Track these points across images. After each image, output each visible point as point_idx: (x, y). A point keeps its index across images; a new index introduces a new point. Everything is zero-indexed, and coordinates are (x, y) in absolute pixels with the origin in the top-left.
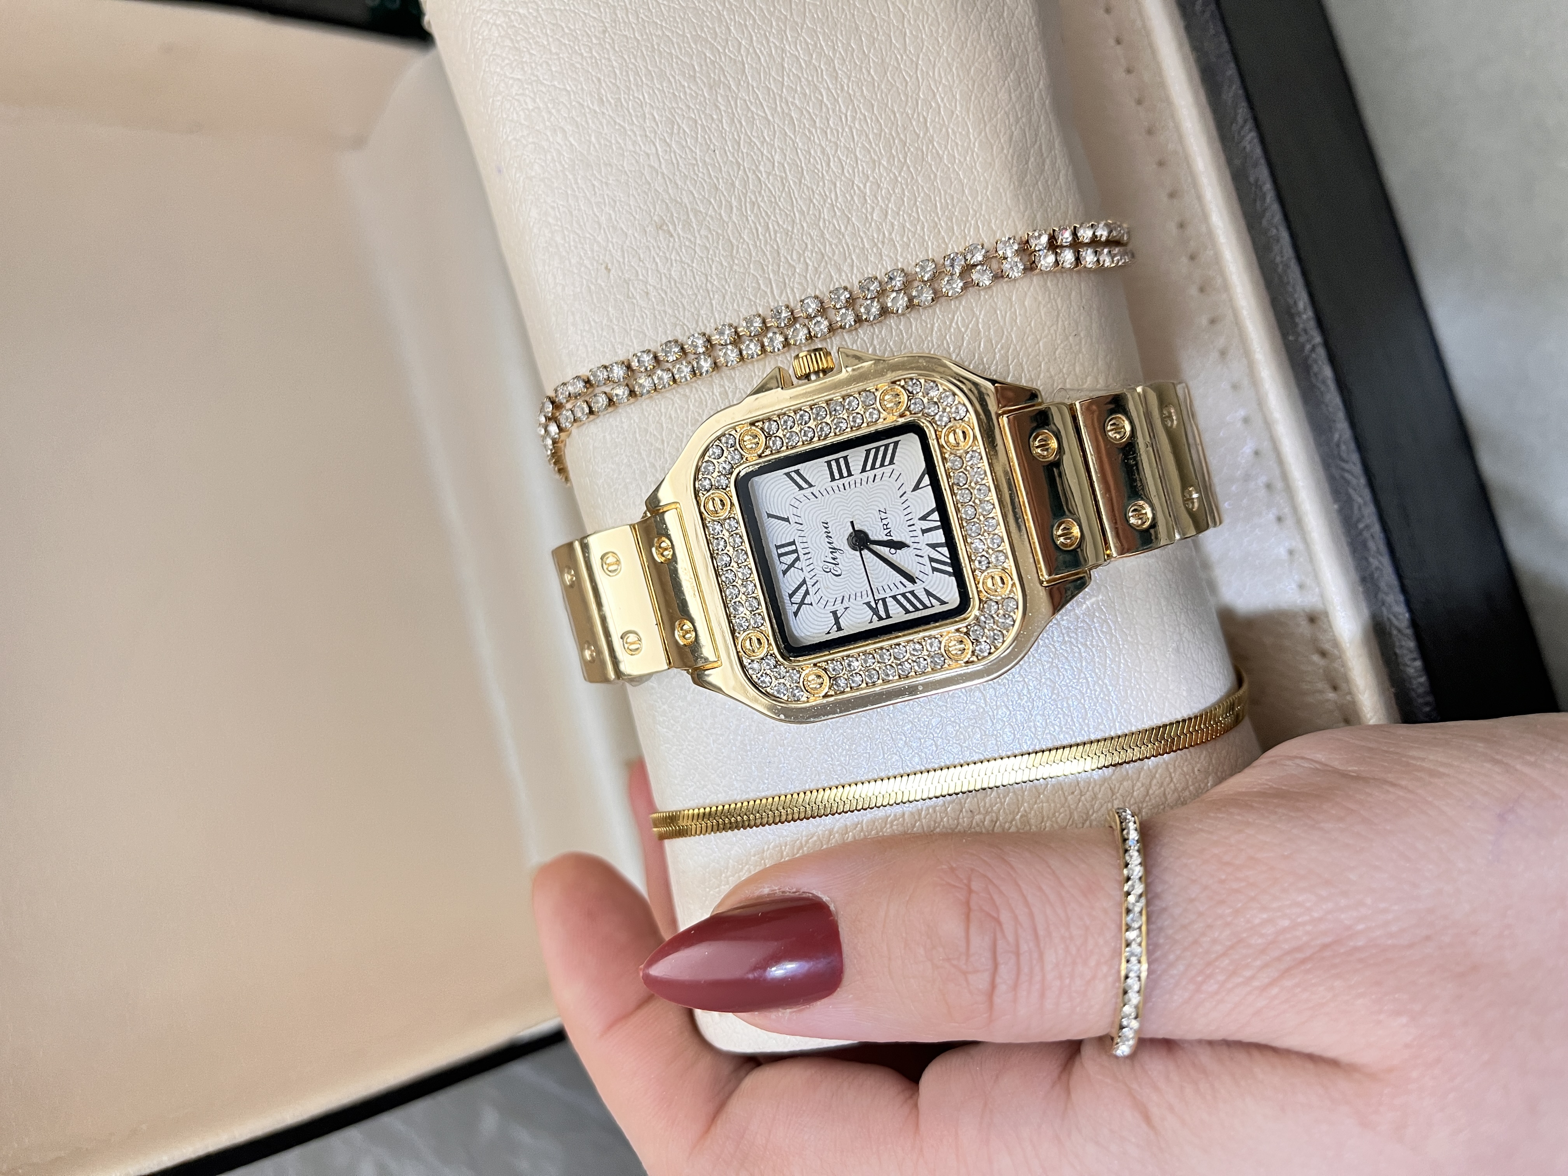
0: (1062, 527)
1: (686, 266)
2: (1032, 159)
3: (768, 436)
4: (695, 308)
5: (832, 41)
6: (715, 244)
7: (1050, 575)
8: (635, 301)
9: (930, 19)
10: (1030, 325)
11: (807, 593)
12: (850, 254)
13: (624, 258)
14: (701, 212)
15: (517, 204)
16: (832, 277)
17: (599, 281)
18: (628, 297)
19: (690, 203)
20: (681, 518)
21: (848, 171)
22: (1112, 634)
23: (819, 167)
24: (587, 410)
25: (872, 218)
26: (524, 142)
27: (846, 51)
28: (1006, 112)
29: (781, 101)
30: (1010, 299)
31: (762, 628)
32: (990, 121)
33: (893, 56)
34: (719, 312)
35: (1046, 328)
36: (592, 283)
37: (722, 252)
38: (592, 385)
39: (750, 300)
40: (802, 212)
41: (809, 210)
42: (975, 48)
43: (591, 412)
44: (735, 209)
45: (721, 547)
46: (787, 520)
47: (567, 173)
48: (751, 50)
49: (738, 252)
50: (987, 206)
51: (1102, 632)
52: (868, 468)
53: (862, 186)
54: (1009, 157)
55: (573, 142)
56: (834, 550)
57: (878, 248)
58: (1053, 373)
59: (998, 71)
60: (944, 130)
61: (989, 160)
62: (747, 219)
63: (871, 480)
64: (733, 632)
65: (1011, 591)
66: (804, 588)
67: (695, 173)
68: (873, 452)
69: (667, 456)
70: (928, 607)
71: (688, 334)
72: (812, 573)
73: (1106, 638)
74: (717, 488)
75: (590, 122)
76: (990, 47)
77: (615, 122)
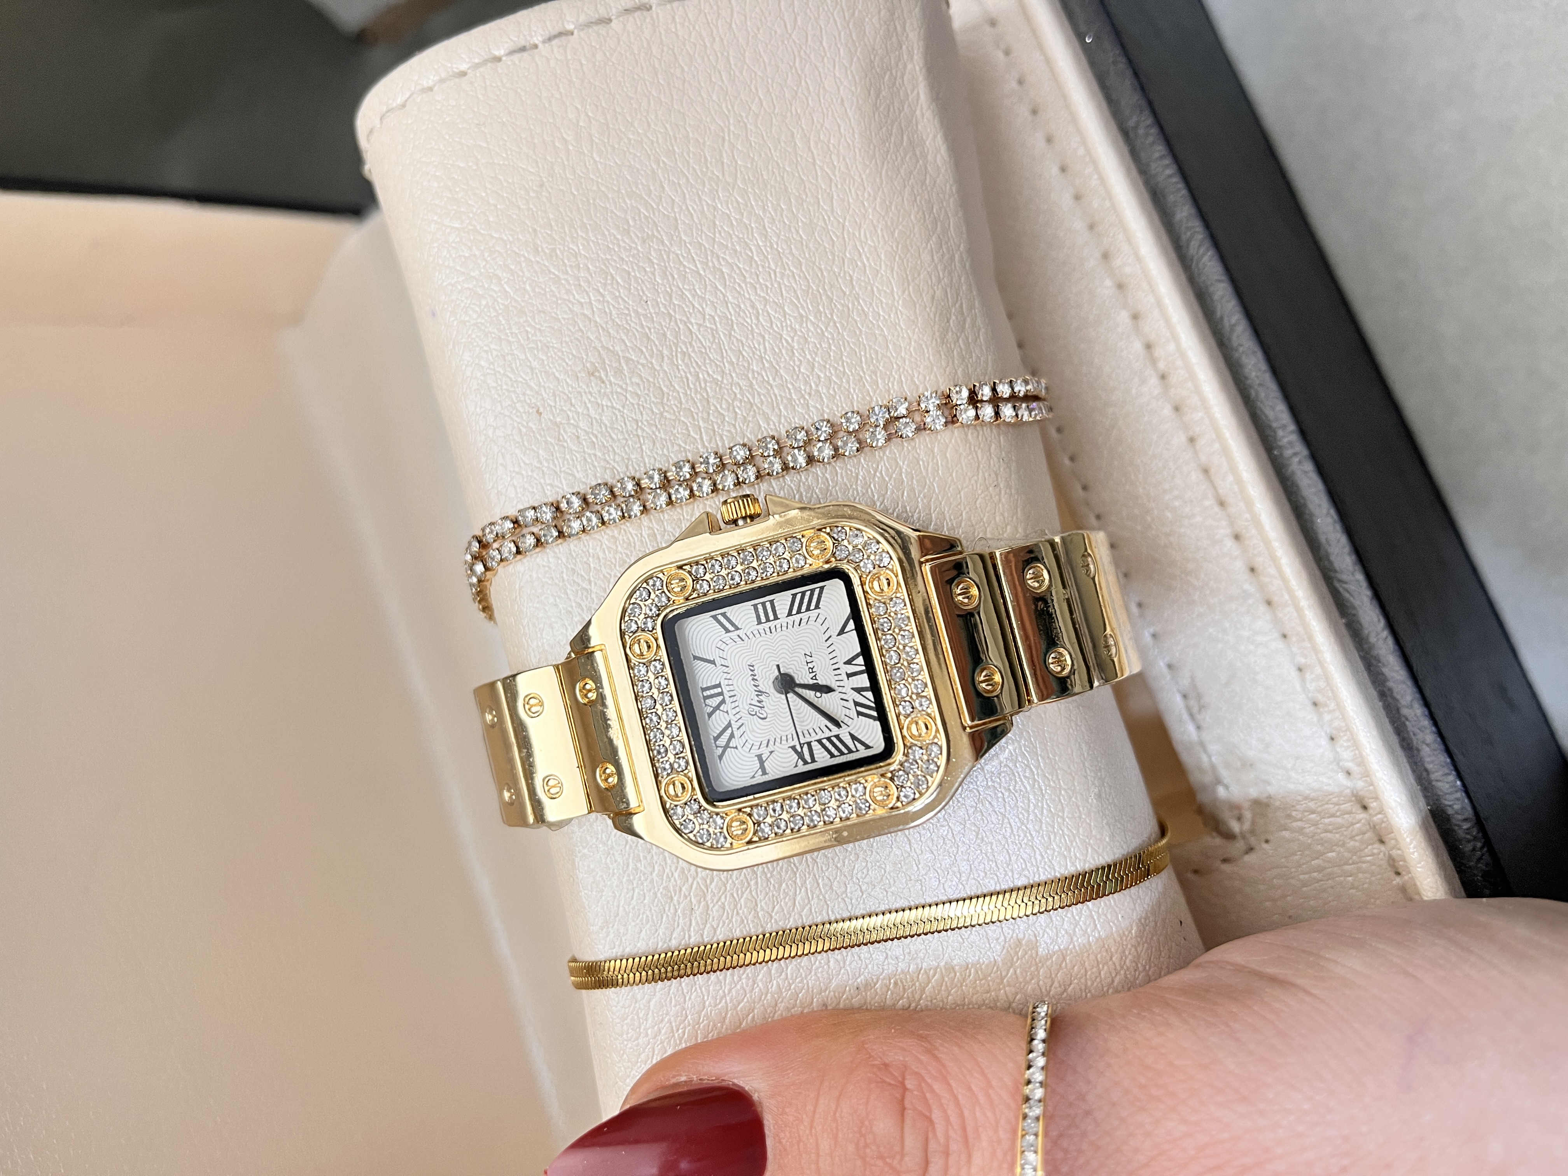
0: (984, 674)
1: (617, 412)
2: (953, 318)
3: (696, 580)
4: (626, 453)
5: (762, 201)
6: (646, 392)
7: (972, 720)
8: (565, 444)
9: (856, 184)
10: (951, 475)
11: (732, 736)
12: (777, 404)
13: (556, 402)
14: (632, 360)
15: (451, 346)
16: (760, 426)
17: (530, 424)
18: (559, 440)
19: (622, 351)
20: (606, 659)
21: (777, 326)
22: (1034, 779)
23: (749, 320)
24: (514, 549)
25: (799, 370)
26: (459, 287)
27: (775, 211)
28: (928, 273)
29: (712, 257)
30: (933, 451)
31: (686, 772)
32: (913, 280)
33: (821, 217)
34: (649, 456)
35: (967, 479)
36: (523, 426)
37: (653, 399)
38: (519, 525)
39: (680, 446)
40: (731, 363)
41: (738, 360)
42: (899, 212)
43: (518, 552)
44: (666, 358)
45: (646, 689)
46: (713, 662)
47: (501, 318)
48: (684, 207)
49: (668, 400)
50: (910, 361)
51: (1025, 777)
52: (794, 612)
53: (790, 340)
54: (932, 315)
55: (508, 289)
56: (760, 693)
57: (805, 399)
58: (974, 523)
59: (920, 235)
60: (869, 288)
61: (912, 318)
62: (678, 369)
63: (797, 623)
64: (656, 776)
65: (935, 737)
66: (729, 732)
67: (627, 322)
68: (799, 596)
69: (594, 596)
70: (853, 752)
71: (618, 478)
72: (738, 716)
73: (1028, 782)
74: (643, 630)
75: (525, 270)
76: (913, 212)
77: (550, 272)
